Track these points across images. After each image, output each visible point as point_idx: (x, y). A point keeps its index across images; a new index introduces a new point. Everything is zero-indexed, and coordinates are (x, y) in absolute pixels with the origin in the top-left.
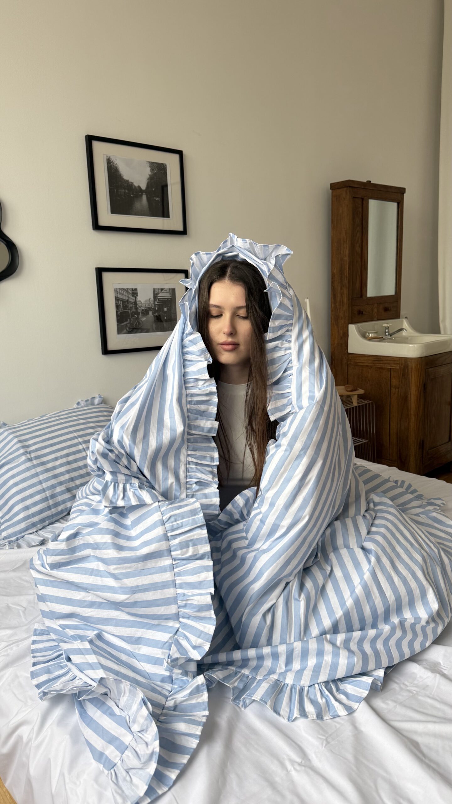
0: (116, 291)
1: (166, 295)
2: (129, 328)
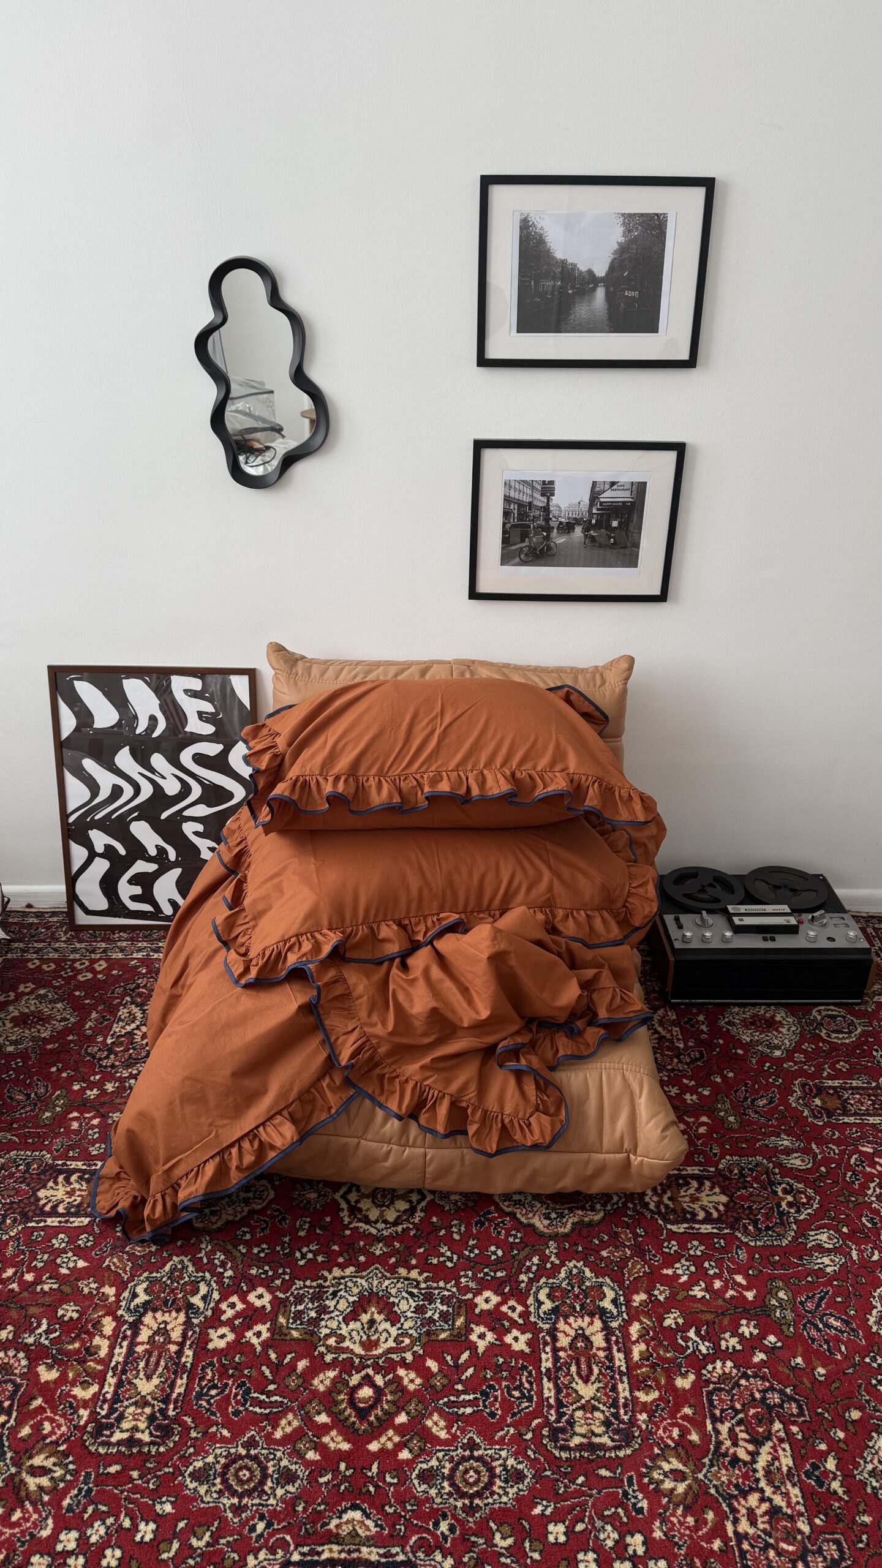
0: (507, 485)
1: (622, 496)
2: (526, 555)
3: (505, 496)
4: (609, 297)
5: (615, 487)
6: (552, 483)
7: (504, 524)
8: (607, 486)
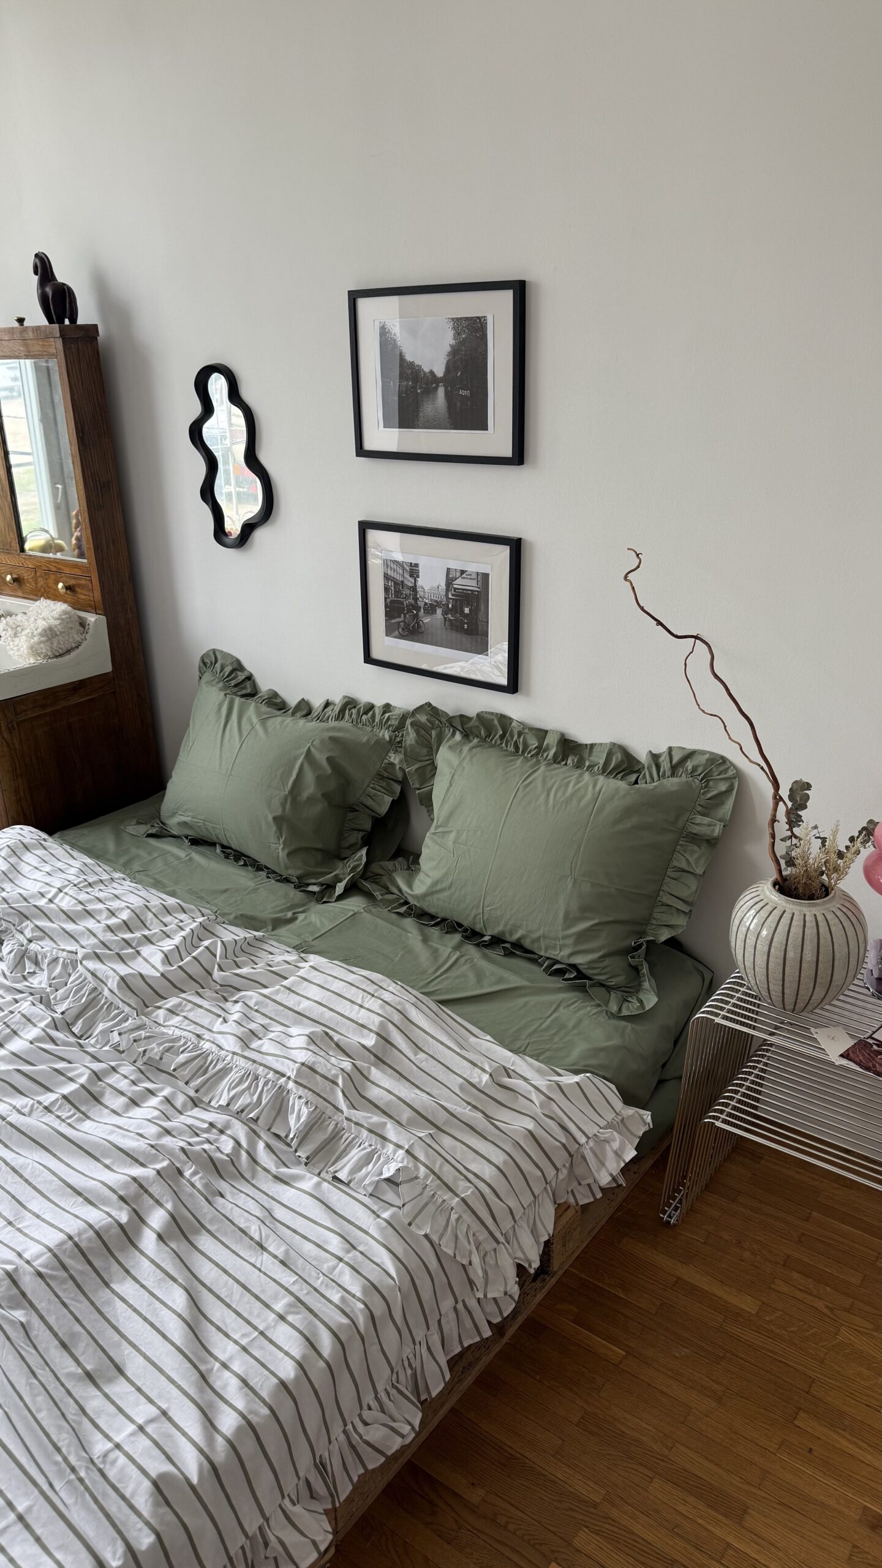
0: (386, 563)
1: (470, 584)
2: (403, 629)
3: (384, 573)
4: (448, 395)
5: (464, 575)
6: (417, 565)
7: (386, 599)
8: (458, 574)
